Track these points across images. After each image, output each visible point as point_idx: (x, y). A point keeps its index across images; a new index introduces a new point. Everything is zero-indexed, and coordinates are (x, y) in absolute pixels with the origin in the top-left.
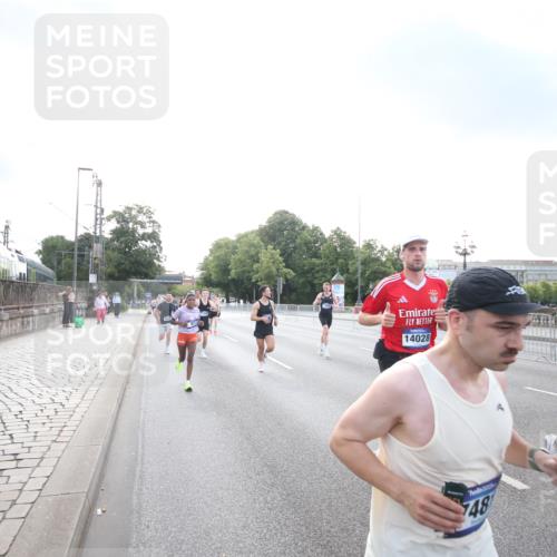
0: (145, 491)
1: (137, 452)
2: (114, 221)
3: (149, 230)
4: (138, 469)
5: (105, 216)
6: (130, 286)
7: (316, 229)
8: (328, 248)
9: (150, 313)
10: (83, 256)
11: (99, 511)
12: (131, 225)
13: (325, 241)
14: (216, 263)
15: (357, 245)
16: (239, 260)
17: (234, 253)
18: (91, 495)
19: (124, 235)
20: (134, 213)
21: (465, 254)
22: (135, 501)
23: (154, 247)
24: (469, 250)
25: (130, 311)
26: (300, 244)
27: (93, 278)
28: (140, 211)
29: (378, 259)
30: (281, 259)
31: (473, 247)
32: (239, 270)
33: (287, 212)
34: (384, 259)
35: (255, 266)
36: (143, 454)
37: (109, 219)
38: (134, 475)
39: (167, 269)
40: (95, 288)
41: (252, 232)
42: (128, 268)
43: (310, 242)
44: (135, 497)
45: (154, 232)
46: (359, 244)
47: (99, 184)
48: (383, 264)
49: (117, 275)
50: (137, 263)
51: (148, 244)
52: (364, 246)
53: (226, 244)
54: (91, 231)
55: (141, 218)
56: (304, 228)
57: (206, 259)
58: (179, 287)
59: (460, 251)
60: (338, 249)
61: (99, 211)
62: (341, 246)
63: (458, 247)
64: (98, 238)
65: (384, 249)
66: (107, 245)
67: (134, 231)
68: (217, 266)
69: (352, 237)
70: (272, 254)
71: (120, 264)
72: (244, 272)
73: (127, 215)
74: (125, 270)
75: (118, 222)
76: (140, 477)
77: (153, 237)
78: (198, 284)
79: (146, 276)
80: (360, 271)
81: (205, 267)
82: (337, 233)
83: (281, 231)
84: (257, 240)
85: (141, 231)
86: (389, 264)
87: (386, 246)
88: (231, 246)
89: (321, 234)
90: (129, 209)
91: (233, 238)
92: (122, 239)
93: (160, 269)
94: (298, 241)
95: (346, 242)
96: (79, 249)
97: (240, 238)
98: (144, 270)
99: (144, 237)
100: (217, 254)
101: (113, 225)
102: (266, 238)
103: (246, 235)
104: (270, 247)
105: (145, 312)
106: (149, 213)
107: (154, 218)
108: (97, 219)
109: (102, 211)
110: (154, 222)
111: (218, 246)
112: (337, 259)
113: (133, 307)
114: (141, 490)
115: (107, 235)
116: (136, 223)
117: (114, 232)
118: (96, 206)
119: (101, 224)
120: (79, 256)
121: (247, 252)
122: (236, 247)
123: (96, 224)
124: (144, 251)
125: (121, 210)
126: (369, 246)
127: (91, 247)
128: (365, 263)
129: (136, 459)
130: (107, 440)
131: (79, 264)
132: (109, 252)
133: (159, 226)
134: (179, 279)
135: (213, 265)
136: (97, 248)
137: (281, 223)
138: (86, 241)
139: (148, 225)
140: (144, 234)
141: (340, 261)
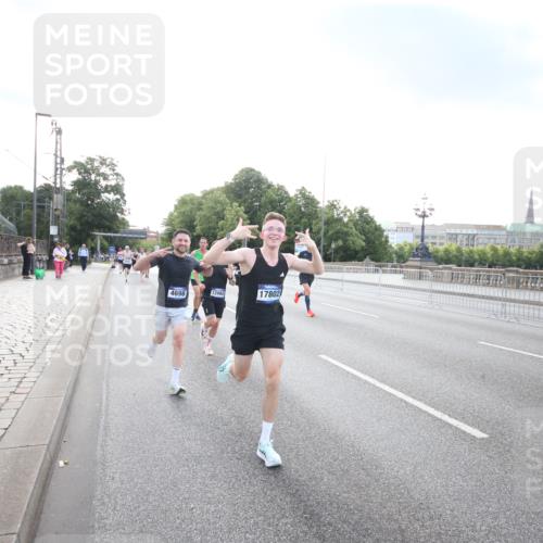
0: (110, 442)
1: (101, 403)
2: (75, 171)
3: (113, 183)
4: (102, 420)
5: (65, 166)
6: (93, 240)
7: (281, 188)
8: (292, 207)
9: (113, 267)
10: (44, 207)
11: (61, 463)
12: (93, 177)
13: (290, 199)
14: (181, 218)
15: (320, 205)
16: (205, 216)
17: (200, 209)
18: (52, 447)
19: (86, 187)
20: (96, 164)
21: (424, 216)
22: (99, 452)
23: (117, 200)
24: (428, 213)
25: (94, 264)
26: (265, 203)
27: (53, 230)
28: (103, 161)
29: (340, 220)
30: (246, 216)
31: (432, 209)
32: (204, 226)
33: (252, 170)
34: (346, 220)
35: (221, 223)
36: (108, 405)
37: (70, 169)
38: (99, 427)
39: (130, 224)
40: (56, 239)
41: (218, 189)
42: (90, 220)
43: (275, 201)
44: (99, 448)
45: (118, 184)
46: (323, 204)
47: (59, 132)
48: (346, 225)
49: (79, 227)
50: (100, 216)
51: (111, 197)
52: (328, 207)
53: (191, 200)
54: (51, 182)
55: (103, 169)
56: (270, 186)
57: (171, 215)
58: (144, 242)
59: (420, 213)
60: (303, 209)
61: (59, 160)
62: (306, 206)
63: (418, 210)
64: (58, 189)
65: (346, 210)
66: (68, 196)
67: (97, 182)
68: (182, 222)
69: (316, 197)
70: (237, 212)
71: (82, 216)
72: (210, 228)
73: (89, 166)
74: (87, 223)
75: (80, 174)
76: (105, 429)
77: (117, 189)
78: (163, 239)
79: (110, 229)
80: (322, 231)
81: (170, 222)
82: (302, 192)
83: (247, 188)
84: (223, 197)
85: (103, 183)
86: (351, 225)
87: (348, 208)
88: (195, 202)
89: (286, 193)
90: (92, 160)
91: (198, 194)
92: (85, 191)
93: (124, 223)
94: (263, 199)
95: (311, 201)
96: (39, 200)
97: (206, 194)
98: (108, 223)
99: (107, 189)
100: (183, 210)
101: (74, 176)
102: (232, 195)
103: (212, 192)
104: (236, 204)
105: (109, 266)
106: (112, 166)
107: (118, 170)
108: (57, 169)
109: (62, 160)
110: (117, 174)
111: (183, 202)
112: (301, 218)
113: (96, 261)
114: (104, 441)
115: (69, 187)
116: (99, 175)
117: (76, 183)
118: (56, 155)
119: (61, 174)
120: (39, 207)
121: (212, 208)
122: (201, 204)
123: (56, 175)
124: (107, 204)
125: (83, 160)
126: (332, 206)
127: (51, 198)
128: (327, 223)
129: (100, 410)
130: (70, 392)
131: (39, 215)
132: (70, 204)
133: (123, 179)
134: (144, 234)
135: (177, 220)
136: (58, 199)
137: (247, 180)
138: (46, 192)
139: (111, 177)
140: (107, 186)
141: (304, 220)
